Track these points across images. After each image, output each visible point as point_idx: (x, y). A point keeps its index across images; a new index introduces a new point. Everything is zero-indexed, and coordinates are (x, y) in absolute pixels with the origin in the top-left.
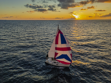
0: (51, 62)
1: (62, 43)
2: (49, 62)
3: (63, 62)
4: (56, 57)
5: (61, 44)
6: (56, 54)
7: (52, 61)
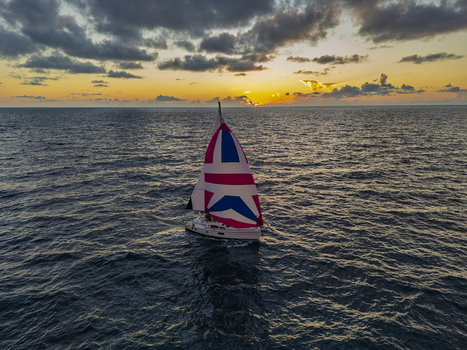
0: (202, 227)
1: (225, 159)
2: (196, 226)
3: (230, 223)
4: (209, 207)
5: (223, 161)
6: (208, 195)
7: (205, 223)
